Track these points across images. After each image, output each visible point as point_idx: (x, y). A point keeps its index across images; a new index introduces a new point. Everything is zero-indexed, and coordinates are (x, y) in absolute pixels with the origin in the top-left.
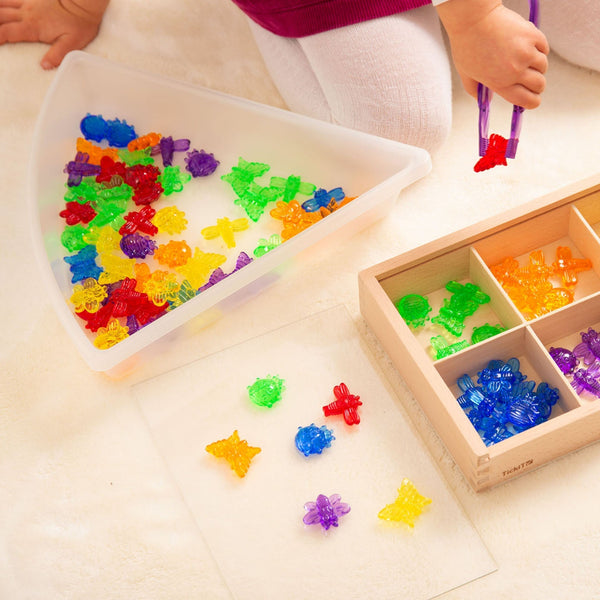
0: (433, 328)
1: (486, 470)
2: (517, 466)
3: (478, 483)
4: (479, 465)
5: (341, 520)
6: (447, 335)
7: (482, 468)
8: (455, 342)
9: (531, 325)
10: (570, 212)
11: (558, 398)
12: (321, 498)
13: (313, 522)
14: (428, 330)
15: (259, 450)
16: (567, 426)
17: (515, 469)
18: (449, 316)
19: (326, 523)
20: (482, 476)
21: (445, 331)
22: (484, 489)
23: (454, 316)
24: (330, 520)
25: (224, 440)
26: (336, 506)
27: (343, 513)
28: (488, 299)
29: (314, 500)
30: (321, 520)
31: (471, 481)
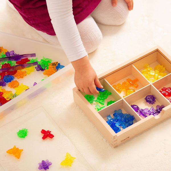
0: (96, 103)
1: (116, 140)
2: (125, 139)
3: (114, 145)
4: (114, 139)
5: (49, 167)
6: (100, 105)
7: (115, 139)
8: (103, 106)
9: (124, 99)
10: (132, 67)
11: (134, 118)
12: (43, 161)
13: (42, 168)
14: (94, 104)
15: (23, 150)
16: (138, 126)
17: (124, 140)
18: (100, 99)
19: (45, 168)
20: (115, 142)
21: (99, 104)
22: (116, 147)
23: (102, 99)
24: (46, 167)
25: (12, 149)
26: (47, 163)
27: (50, 165)
28: (111, 94)
29: (41, 162)
30: (44, 168)
31: (112, 144)
